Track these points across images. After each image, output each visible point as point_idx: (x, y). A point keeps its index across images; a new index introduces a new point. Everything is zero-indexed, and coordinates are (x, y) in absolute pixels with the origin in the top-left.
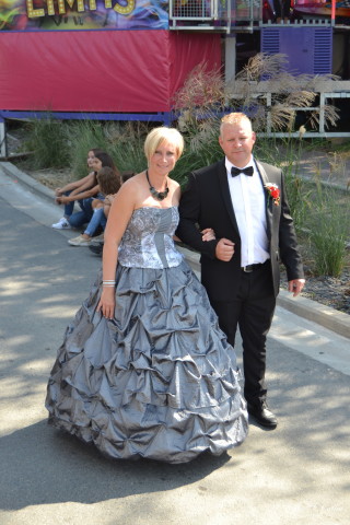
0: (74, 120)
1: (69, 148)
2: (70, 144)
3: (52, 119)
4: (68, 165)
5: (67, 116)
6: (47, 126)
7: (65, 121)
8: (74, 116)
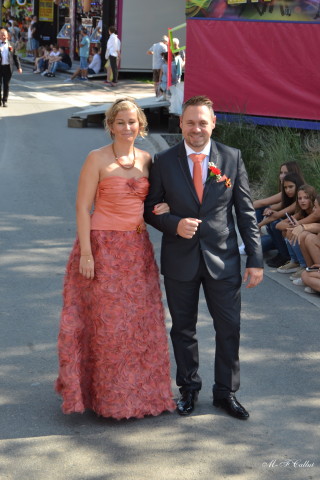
0: (269, 127)
1: (260, 159)
2: (262, 154)
3: (244, 124)
4: (258, 179)
5: (262, 122)
6: (238, 130)
7: (260, 127)
8: (269, 122)
